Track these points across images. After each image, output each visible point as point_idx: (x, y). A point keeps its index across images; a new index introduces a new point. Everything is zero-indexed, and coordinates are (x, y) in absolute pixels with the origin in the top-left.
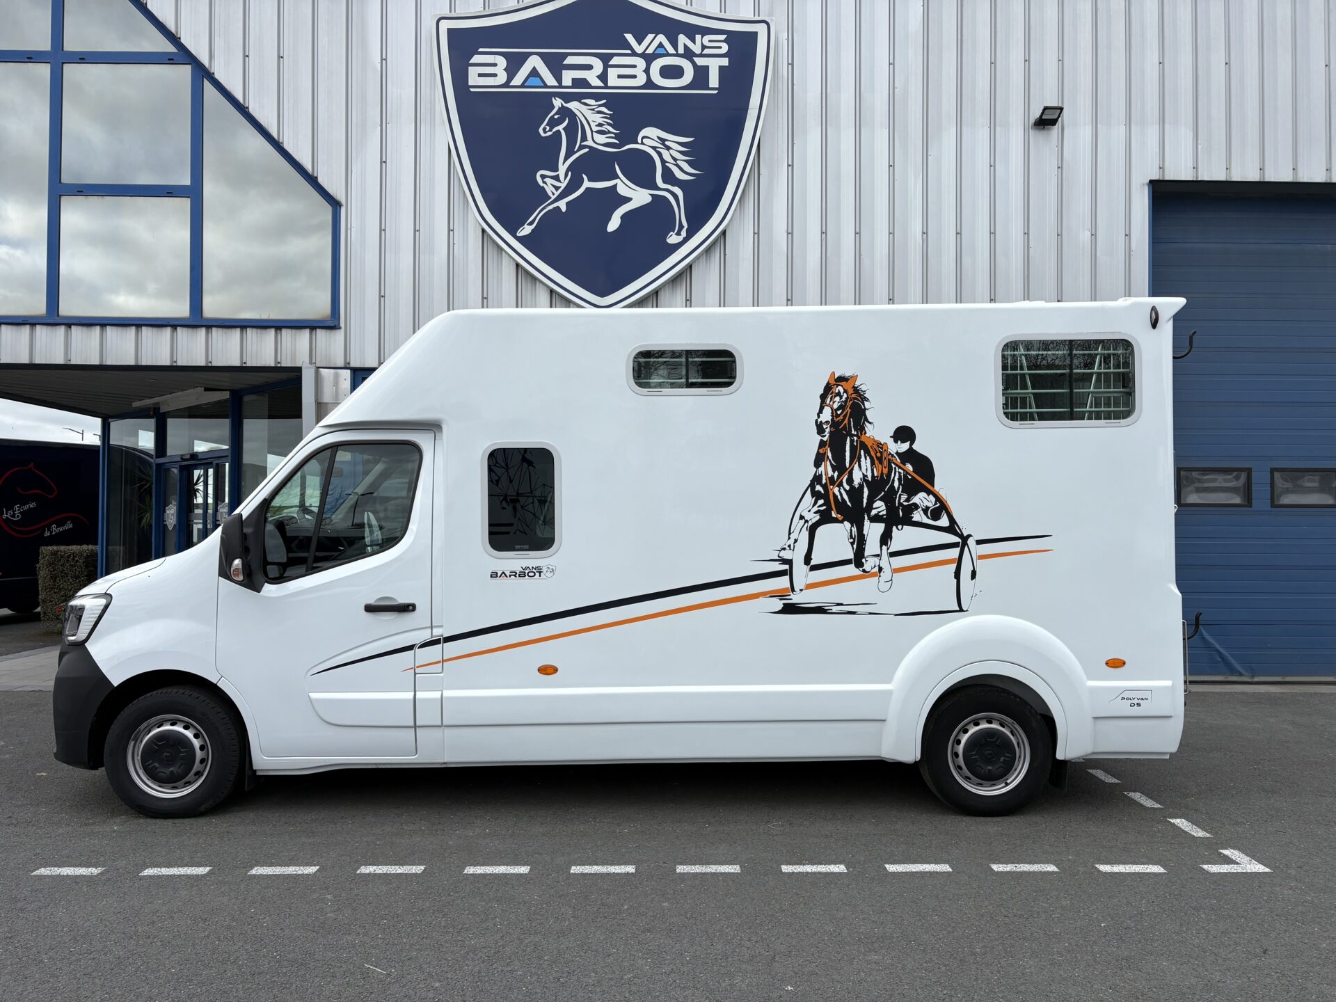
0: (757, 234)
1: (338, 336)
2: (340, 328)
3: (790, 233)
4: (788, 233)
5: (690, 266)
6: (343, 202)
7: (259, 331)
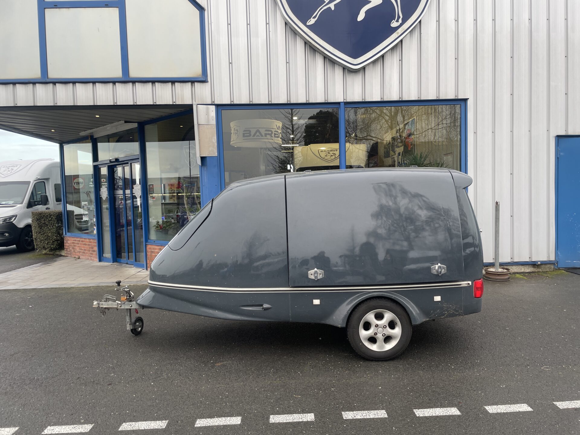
0: (438, 21)
1: (207, 86)
2: (208, 82)
3: (457, 21)
4: (456, 21)
5: (401, 41)
6: (206, 8)
7: (162, 84)
